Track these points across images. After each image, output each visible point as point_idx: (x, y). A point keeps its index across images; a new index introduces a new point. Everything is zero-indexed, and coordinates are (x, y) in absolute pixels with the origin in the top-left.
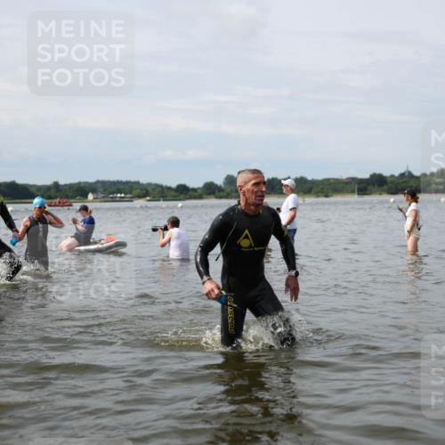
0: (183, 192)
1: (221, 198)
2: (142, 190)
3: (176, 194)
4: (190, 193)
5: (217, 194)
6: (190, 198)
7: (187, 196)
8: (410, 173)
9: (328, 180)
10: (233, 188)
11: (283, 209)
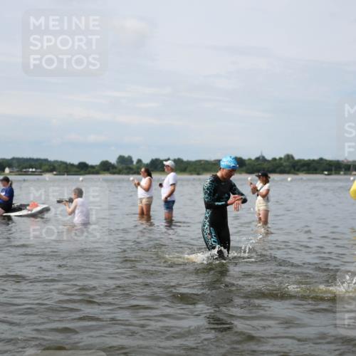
0: (83, 168)
1: (114, 173)
2: (50, 166)
3: (78, 170)
4: (90, 169)
5: (111, 170)
6: (89, 173)
7: (87, 172)
8: (263, 157)
9: (200, 161)
10: (124, 166)
11: (164, 184)
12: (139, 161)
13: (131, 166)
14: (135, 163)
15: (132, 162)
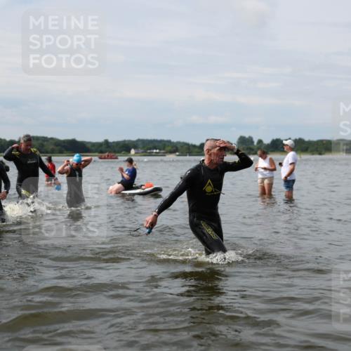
2: (173, 147)
3: (200, 150)
10: (244, 146)
11: (284, 164)
12: (260, 142)
13: (252, 146)
14: (255, 143)
15: (253, 142)
